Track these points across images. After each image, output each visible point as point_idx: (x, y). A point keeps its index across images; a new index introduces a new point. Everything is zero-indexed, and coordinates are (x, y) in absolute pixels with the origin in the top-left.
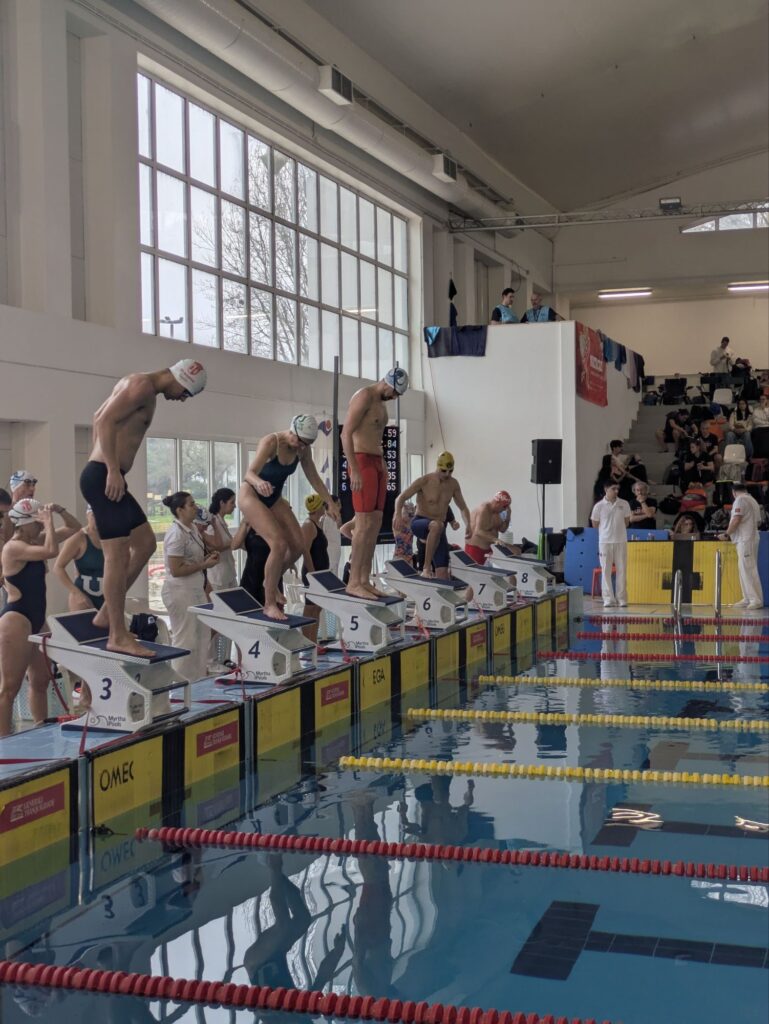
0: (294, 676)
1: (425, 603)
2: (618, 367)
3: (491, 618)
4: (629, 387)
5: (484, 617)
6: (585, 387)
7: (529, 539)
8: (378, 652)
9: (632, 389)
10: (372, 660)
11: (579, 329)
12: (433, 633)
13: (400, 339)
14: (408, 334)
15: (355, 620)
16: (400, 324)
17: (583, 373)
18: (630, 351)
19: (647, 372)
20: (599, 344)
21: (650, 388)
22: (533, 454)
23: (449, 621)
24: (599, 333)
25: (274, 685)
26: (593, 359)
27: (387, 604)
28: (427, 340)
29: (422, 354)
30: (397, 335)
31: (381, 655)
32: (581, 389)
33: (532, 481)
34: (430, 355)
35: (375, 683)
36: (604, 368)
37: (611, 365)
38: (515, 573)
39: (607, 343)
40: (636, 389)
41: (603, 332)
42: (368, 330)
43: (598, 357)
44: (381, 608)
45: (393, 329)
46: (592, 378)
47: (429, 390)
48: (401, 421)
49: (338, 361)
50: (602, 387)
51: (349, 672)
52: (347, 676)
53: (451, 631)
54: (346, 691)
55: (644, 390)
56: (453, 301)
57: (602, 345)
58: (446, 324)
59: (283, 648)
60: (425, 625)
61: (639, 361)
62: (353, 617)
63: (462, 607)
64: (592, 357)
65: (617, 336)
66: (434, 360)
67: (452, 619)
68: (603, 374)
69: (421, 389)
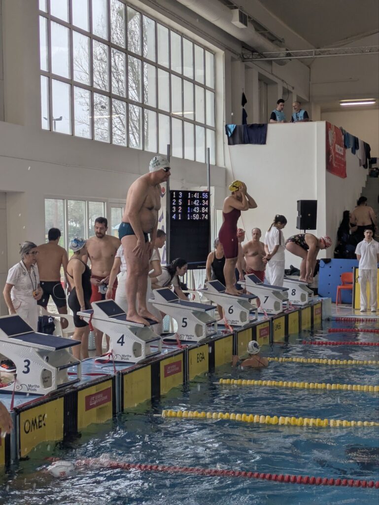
0: (147, 358)
1: (230, 309)
2: (354, 152)
3: (272, 319)
4: (360, 165)
5: (268, 318)
6: (332, 165)
7: (295, 266)
8: (200, 342)
9: (362, 167)
10: (197, 347)
11: (328, 126)
12: (235, 329)
13: (210, 133)
14: (215, 130)
15: (185, 320)
16: (210, 122)
17: (331, 156)
18: (362, 141)
19: (372, 155)
20: (341, 137)
21: (374, 166)
22: (298, 210)
23: (246, 321)
24: (342, 129)
25: (134, 363)
26: (337, 146)
27: (206, 310)
28: (227, 133)
29: (224, 143)
30: (208, 130)
31: (202, 343)
32: (329, 167)
33: (297, 228)
34: (229, 144)
35: (198, 362)
36: (344, 153)
37: (349, 151)
38: (288, 289)
39: (347, 136)
40: (365, 166)
41: (344, 129)
42: (189, 127)
43: (340, 146)
44: (202, 313)
45: (205, 126)
46: (336, 159)
47: (229, 166)
48: (211, 187)
49: (169, 147)
50: (343, 165)
51: (182, 355)
52: (180, 357)
53: (246, 328)
54: (180, 368)
55: (370, 167)
56: (244, 108)
57: (343, 137)
58: (240, 123)
59: (140, 339)
60: (229, 324)
61: (367, 148)
62: (184, 319)
63: (254, 311)
64: (336, 145)
65: (353, 132)
66: (232, 147)
67: (248, 319)
68: (344, 156)
69: (224, 167)
